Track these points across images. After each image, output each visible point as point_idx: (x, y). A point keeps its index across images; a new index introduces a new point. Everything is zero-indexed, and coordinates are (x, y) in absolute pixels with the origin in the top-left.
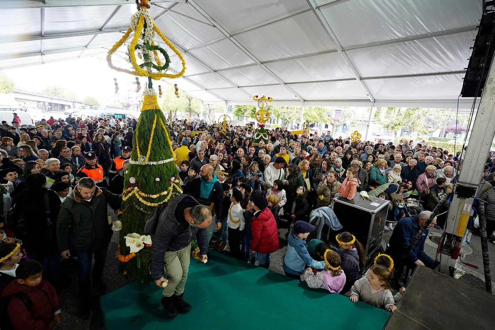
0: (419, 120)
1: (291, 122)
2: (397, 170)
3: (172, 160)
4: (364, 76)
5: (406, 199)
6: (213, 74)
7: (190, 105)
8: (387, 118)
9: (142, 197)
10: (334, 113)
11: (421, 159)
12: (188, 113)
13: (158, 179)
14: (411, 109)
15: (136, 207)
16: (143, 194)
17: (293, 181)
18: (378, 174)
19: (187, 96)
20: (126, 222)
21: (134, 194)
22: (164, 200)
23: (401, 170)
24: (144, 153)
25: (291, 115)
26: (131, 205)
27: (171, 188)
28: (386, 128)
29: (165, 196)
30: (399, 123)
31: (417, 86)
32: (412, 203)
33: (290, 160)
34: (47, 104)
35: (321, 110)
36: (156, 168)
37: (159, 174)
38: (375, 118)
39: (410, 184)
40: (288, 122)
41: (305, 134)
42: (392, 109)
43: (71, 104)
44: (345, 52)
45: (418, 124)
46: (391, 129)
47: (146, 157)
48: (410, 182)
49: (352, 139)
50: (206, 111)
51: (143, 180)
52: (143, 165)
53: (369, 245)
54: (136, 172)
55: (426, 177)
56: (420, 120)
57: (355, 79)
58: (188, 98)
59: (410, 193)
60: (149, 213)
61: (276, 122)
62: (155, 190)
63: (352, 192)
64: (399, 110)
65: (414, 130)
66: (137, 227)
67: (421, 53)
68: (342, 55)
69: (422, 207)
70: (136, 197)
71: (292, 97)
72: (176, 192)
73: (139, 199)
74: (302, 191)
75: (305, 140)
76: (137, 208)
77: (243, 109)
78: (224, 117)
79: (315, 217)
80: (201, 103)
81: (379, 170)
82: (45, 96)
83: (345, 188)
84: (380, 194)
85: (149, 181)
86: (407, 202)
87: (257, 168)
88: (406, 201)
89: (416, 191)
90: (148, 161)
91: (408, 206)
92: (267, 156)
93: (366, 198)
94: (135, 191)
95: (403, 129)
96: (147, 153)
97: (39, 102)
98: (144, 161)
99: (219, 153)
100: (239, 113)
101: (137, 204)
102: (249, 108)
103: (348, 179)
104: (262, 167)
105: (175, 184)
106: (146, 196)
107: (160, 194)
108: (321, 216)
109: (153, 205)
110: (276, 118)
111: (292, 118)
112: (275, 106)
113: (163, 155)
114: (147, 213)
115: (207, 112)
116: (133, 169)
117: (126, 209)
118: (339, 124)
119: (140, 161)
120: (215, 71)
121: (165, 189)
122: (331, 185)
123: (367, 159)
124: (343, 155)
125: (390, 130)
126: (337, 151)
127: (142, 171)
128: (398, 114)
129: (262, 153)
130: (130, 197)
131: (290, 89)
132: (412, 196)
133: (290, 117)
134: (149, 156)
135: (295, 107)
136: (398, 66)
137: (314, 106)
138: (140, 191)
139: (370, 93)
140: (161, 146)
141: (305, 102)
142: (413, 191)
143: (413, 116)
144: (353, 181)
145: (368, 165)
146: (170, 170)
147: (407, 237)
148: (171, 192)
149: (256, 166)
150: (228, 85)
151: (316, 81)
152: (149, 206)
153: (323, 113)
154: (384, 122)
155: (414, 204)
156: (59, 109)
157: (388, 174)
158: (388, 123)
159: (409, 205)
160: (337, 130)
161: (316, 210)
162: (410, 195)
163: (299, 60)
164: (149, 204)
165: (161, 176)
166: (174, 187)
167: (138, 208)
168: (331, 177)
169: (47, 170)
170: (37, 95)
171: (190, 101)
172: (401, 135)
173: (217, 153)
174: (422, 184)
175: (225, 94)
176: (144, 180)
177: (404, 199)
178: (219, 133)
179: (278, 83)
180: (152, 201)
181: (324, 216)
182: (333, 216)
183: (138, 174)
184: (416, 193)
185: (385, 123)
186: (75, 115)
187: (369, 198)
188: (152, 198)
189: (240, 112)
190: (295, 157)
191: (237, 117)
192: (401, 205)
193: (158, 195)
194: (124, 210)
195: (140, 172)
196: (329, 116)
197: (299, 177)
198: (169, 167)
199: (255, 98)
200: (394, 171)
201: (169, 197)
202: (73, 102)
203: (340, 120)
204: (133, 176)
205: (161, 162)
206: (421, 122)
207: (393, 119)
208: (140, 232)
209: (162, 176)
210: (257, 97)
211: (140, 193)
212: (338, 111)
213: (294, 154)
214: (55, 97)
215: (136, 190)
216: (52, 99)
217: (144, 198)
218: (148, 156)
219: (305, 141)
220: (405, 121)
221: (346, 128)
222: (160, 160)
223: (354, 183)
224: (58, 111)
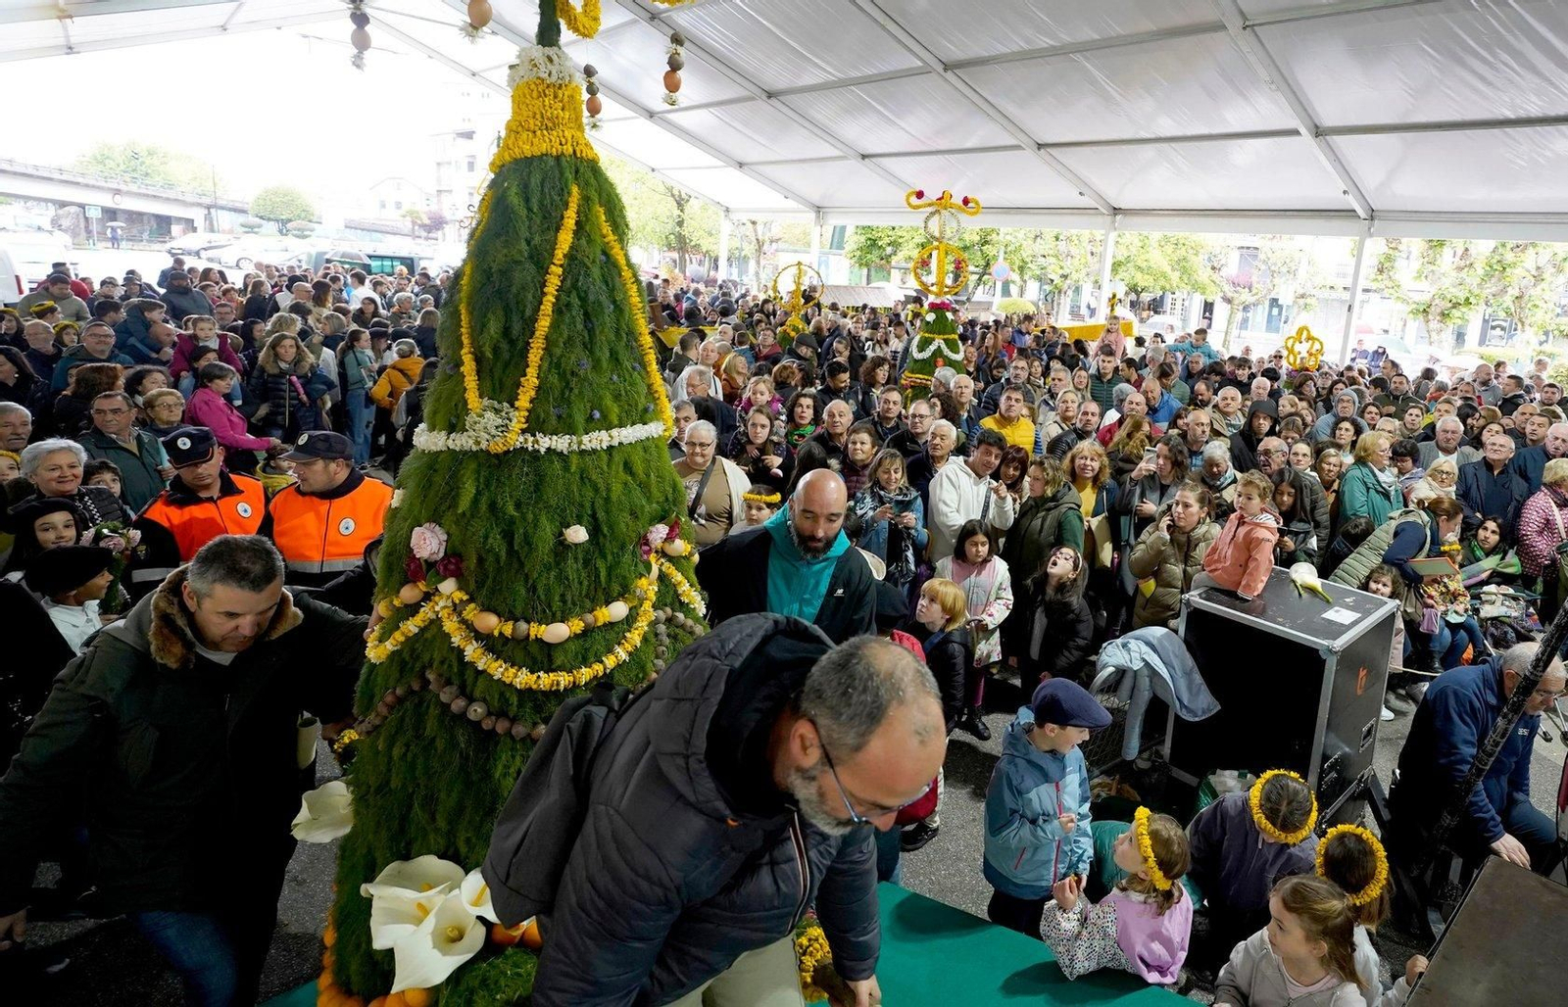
0: (1539, 288)
1: (1070, 292)
2: (1444, 476)
3: (654, 429)
4: (1328, 120)
5: (1475, 589)
6: (763, 106)
7: (680, 224)
8: (1423, 278)
9: (478, 636)
10: (1235, 256)
11: (1535, 438)
12: (675, 255)
13: (578, 534)
14: (1509, 246)
15: (444, 698)
16: (490, 622)
17: (1042, 524)
18: (1372, 491)
19: (670, 190)
20: (378, 790)
21: (437, 622)
22: (610, 651)
23: (1456, 478)
24: (504, 389)
25: (1069, 263)
26: (416, 687)
27: (648, 587)
28: (1421, 317)
29: (616, 631)
30: (1467, 299)
31: (1519, 161)
32: (1498, 603)
33: (1036, 443)
34: (94, 214)
35: (1183, 249)
36: (566, 468)
37: (588, 505)
38: (1380, 278)
39: (1493, 532)
40: (1060, 292)
41: (1112, 337)
42: (1441, 244)
43: (198, 216)
44: (1254, 31)
45: (1537, 303)
46: (1438, 318)
47: (512, 406)
48: (1491, 525)
49: (1288, 357)
50: (745, 245)
51: (490, 541)
52: (497, 455)
53: (1321, 779)
54: (452, 493)
55: (1553, 504)
56: (1543, 285)
57: (1296, 132)
58: (673, 196)
59: (1490, 563)
60: (520, 730)
61: (1014, 289)
62: (563, 596)
63: (1257, 568)
64: (1467, 250)
65: (1523, 324)
66: (442, 823)
67: (1525, 41)
68: (1246, 41)
69: (1536, 617)
70: (448, 636)
71: (1068, 195)
72: (673, 610)
73: (460, 652)
74: (1070, 565)
75: (1106, 364)
76: (446, 707)
77: (887, 240)
78: (794, 270)
79: (1112, 669)
80: (723, 214)
81: (1375, 475)
82: (92, 182)
83: (1229, 552)
84: (1372, 572)
85: (529, 544)
86: (1480, 599)
87: (899, 475)
88: (1476, 597)
89: (1512, 558)
90: (524, 431)
91: (1483, 614)
92: (940, 426)
93: (1312, 590)
94: (442, 604)
95: (1487, 317)
96: (519, 385)
97: (63, 204)
98: (504, 428)
99: (751, 413)
100: (869, 256)
101: (449, 682)
102: (907, 236)
103: (1242, 517)
104: (921, 471)
105: (667, 564)
106: (508, 629)
107: (589, 617)
108: (1137, 665)
109: (545, 680)
110: (1015, 276)
111: (1075, 276)
112: (1010, 230)
113: (608, 401)
114: (509, 733)
115: (749, 249)
116: (438, 479)
117: (383, 710)
118: (1252, 299)
119: (477, 427)
120: (770, 95)
121: (616, 588)
122: (1183, 539)
123: (1333, 434)
124: (1243, 421)
125: (1434, 325)
126: (1221, 406)
127: (487, 485)
128: (1462, 263)
129: (921, 416)
130: (411, 641)
131: (1059, 167)
132: (1499, 578)
133: (1066, 271)
134: (532, 401)
135: (1086, 234)
136: (1449, 88)
137: (1155, 232)
138: (471, 600)
139: (1353, 186)
140: (598, 354)
141: (1118, 217)
142: (1503, 559)
143: (1516, 271)
144: (1258, 525)
145: (1330, 456)
146: (645, 487)
147: (1467, 742)
148: (647, 605)
149: (894, 467)
150: (827, 150)
151: (1153, 136)
152: (520, 692)
153: (1194, 258)
154: (1411, 294)
155: (1505, 609)
156: (145, 236)
157: (1409, 492)
158: (1426, 298)
159: (1487, 611)
160: (1245, 321)
161: (1119, 641)
162: (1488, 573)
163: (1087, 59)
164: (523, 678)
165: (594, 516)
166: (663, 578)
167: (458, 705)
168: (1186, 506)
169: (30, 486)
170: (56, 176)
171: (680, 204)
172: (1482, 342)
173: (747, 413)
174: (1540, 533)
175: (815, 184)
176: (496, 542)
177: (1468, 588)
178: (775, 334)
179: (1013, 142)
180: (543, 656)
181: (1147, 664)
182: (1183, 664)
183: (464, 503)
184: (1513, 564)
185: (1417, 297)
186: (210, 260)
187: (1320, 590)
188: (539, 641)
189: (876, 252)
190: (1060, 431)
191: (865, 271)
192: (1456, 612)
193: (577, 625)
194: (372, 719)
195: (479, 493)
196: (1213, 268)
197: (1063, 509)
198: (639, 468)
199: (914, 200)
200: (1433, 483)
201: (635, 637)
202: (209, 208)
203: (1255, 285)
204: (436, 518)
205: (597, 440)
206: (1547, 295)
207: (1447, 282)
208: (463, 849)
209: (601, 515)
210: (920, 195)
211: (471, 612)
212: (1249, 252)
213: (1058, 419)
214: (134, 188)
215: (448, 597)
216: (117, 192)
217: (493, 644)
218: (524, 401)
219: (1109, 365)
220: (1491, 288)
221: (1280, 314)
222: (591, 424)
223: (1262, 533)
224: (144, 243)
